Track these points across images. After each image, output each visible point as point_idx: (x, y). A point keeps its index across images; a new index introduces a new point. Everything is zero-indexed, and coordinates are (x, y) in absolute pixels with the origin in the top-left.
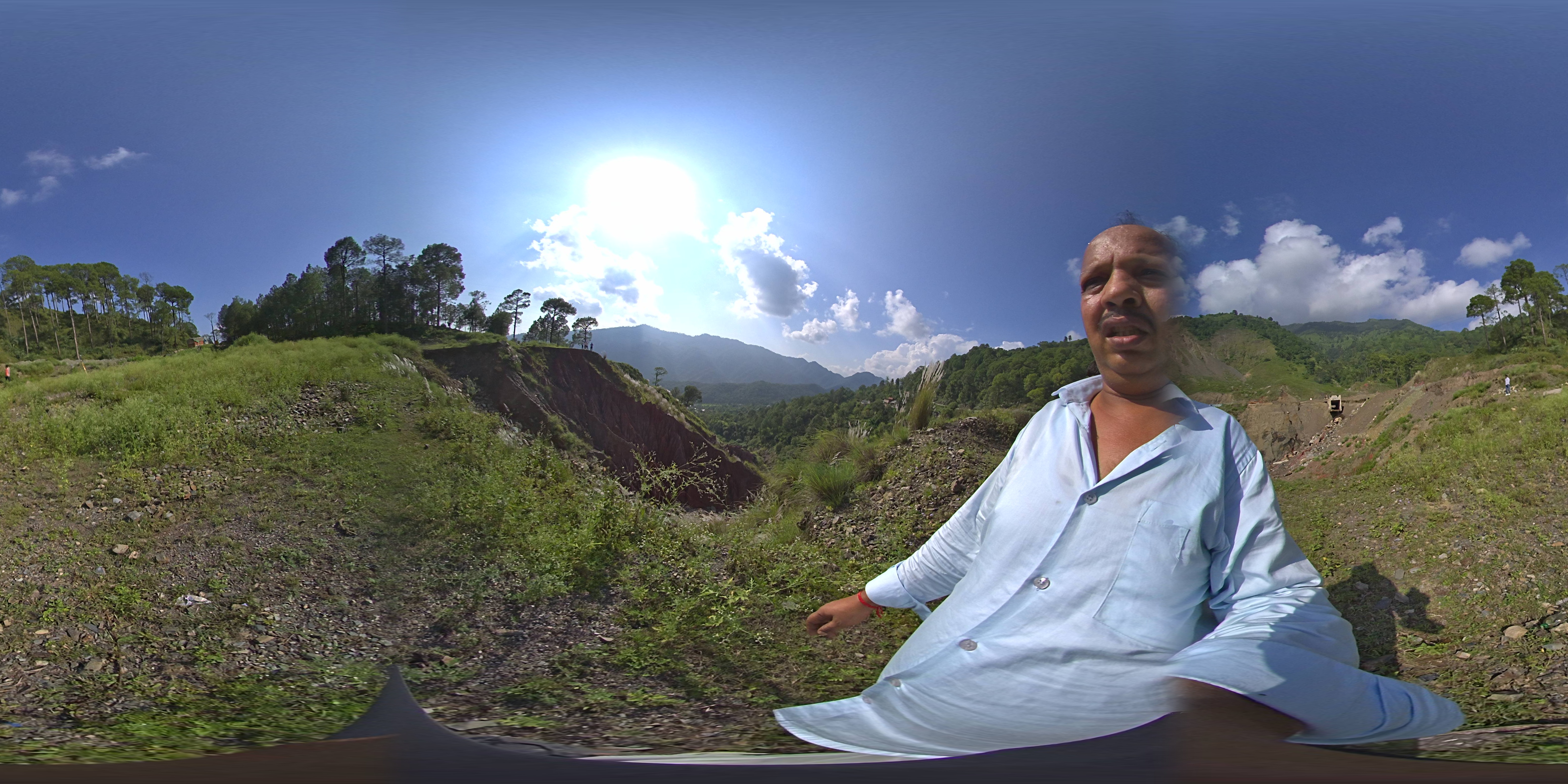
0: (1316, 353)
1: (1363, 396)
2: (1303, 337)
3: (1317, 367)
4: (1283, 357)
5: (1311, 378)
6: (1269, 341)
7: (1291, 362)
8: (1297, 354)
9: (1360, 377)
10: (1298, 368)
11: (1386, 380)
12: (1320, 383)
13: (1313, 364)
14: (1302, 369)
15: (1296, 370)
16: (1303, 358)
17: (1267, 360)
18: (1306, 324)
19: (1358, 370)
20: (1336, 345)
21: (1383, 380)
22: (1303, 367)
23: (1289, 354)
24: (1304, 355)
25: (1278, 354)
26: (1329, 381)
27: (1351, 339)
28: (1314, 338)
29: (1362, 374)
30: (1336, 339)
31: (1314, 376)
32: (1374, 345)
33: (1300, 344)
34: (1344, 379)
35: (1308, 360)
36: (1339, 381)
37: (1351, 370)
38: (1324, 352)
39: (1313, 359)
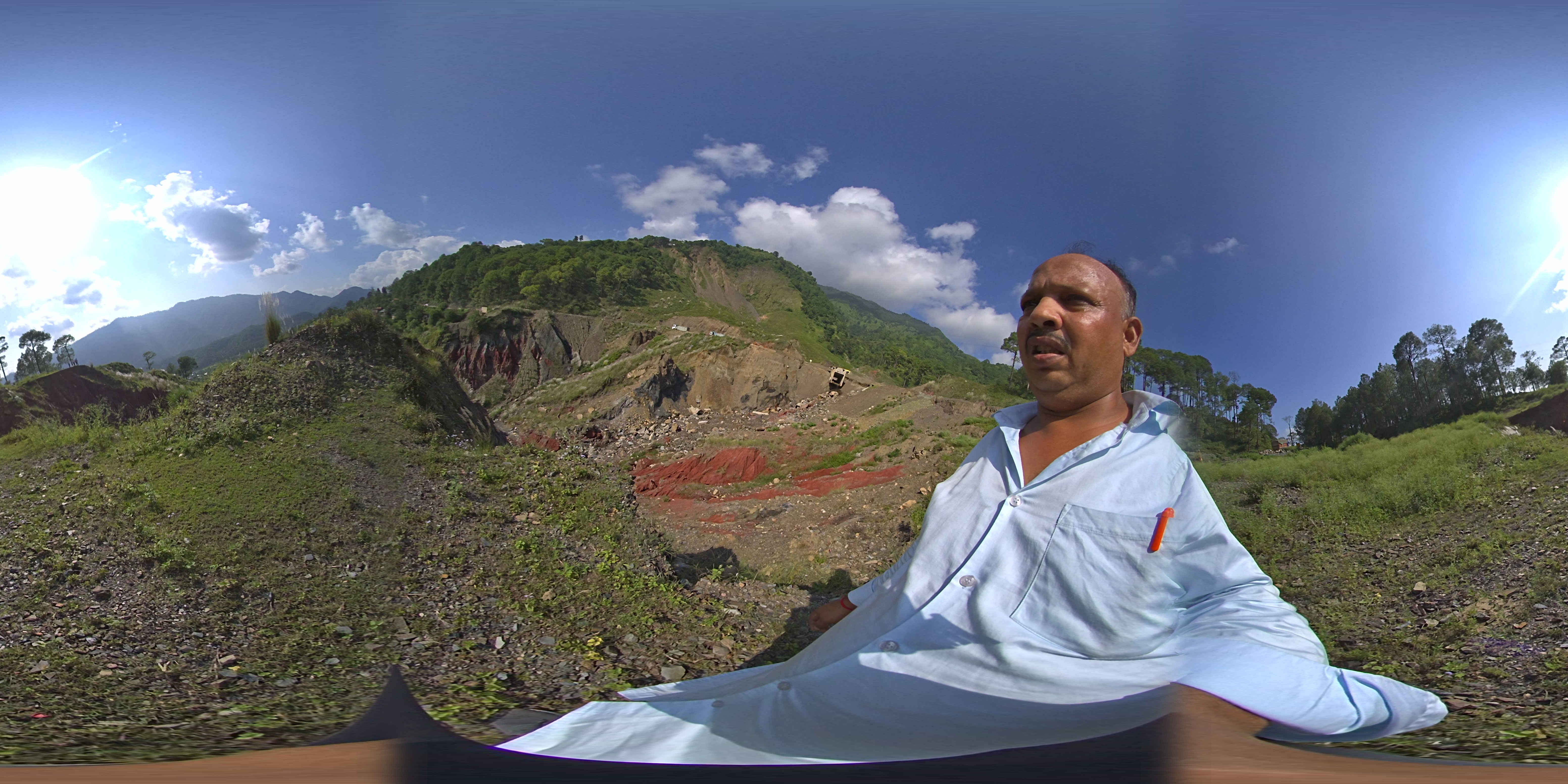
0: (839, 323)
1: (867, 380)
2: (834, 303)
3: (835, 336)
4: (806, 313)
5: (826, 344)
6: (799, 293)
7: (813, 321)
8: (821, 316)
9: (873, 362)
10: (817, 330)
11: (895, 375)
12: (832, 352)
13: (833, 331)
14: (820, 331)
15: (814, 330)
16: (826, 322)
17: (789, 310)
18: (842, 293)
19: (873, 356)
20: (862, 324)
21: (893, 375)
22: (822, 330)
23: (814, 313)
24: (827, 320)
25: (802, 309)
26: (841, 354)
27: (879, 324)
28: (845, 308)
29: (876, 360)
30: (865, 318)
31: (829, 343)
32: (898, 339)
33: (828, 308)
34: (856, 358)
35: (829, 326)
36: (850, 358)
37: (867, 352)
38: (848, 325)
39: (835, 327)
